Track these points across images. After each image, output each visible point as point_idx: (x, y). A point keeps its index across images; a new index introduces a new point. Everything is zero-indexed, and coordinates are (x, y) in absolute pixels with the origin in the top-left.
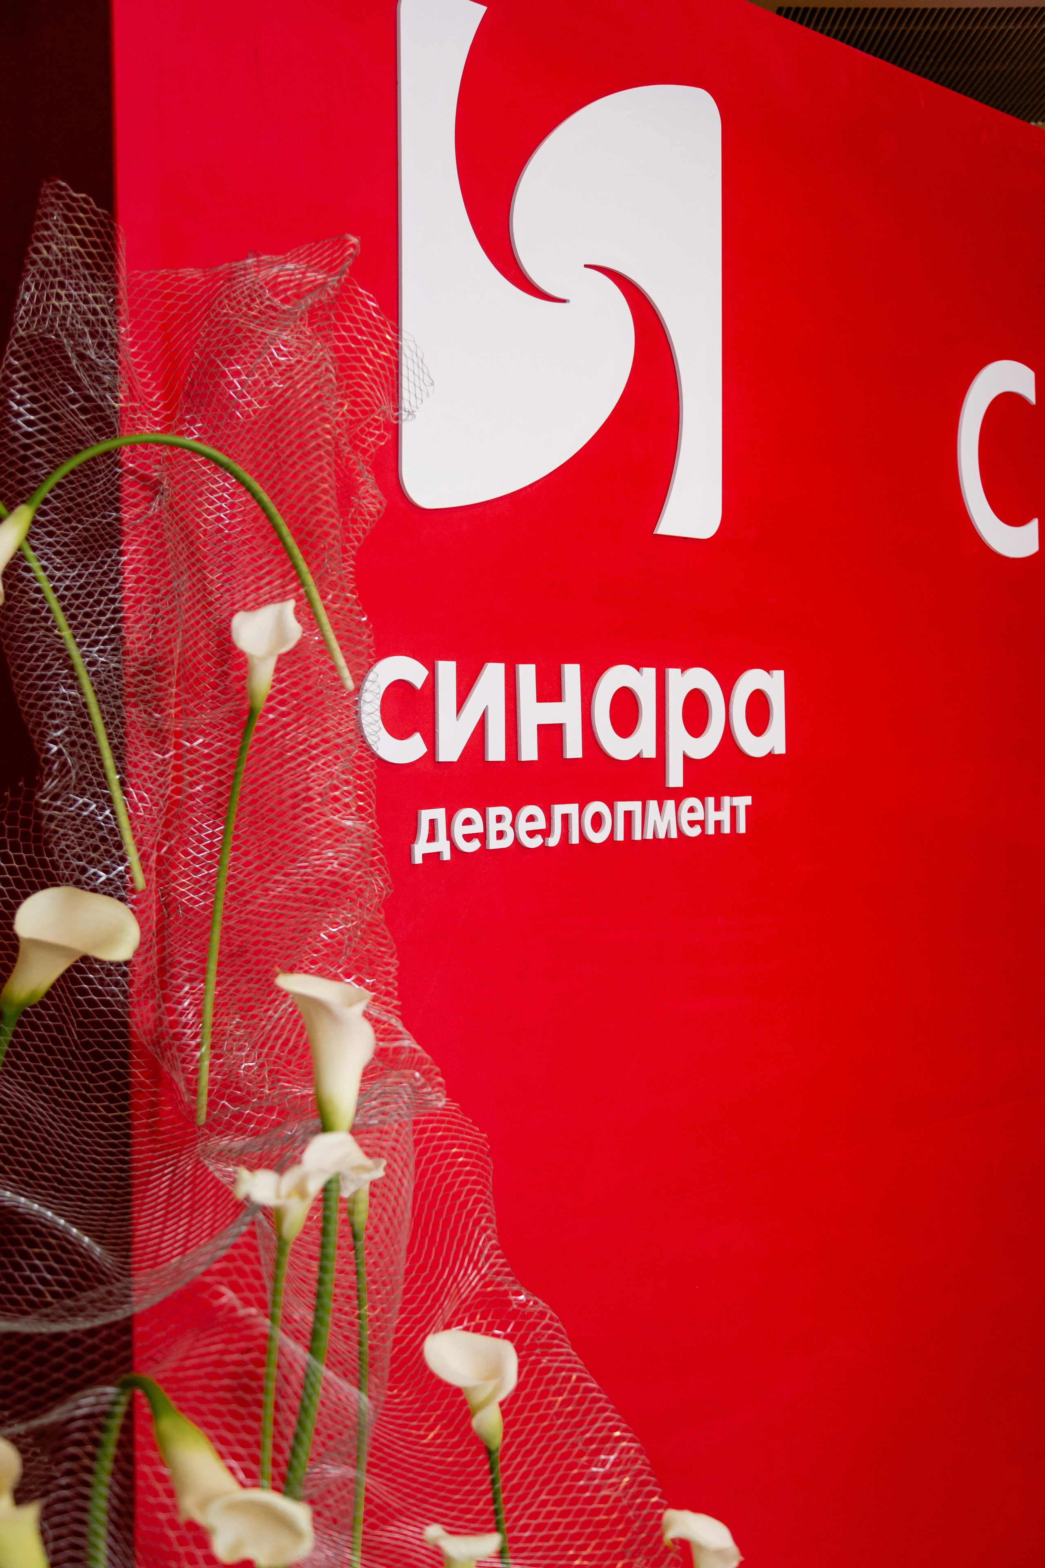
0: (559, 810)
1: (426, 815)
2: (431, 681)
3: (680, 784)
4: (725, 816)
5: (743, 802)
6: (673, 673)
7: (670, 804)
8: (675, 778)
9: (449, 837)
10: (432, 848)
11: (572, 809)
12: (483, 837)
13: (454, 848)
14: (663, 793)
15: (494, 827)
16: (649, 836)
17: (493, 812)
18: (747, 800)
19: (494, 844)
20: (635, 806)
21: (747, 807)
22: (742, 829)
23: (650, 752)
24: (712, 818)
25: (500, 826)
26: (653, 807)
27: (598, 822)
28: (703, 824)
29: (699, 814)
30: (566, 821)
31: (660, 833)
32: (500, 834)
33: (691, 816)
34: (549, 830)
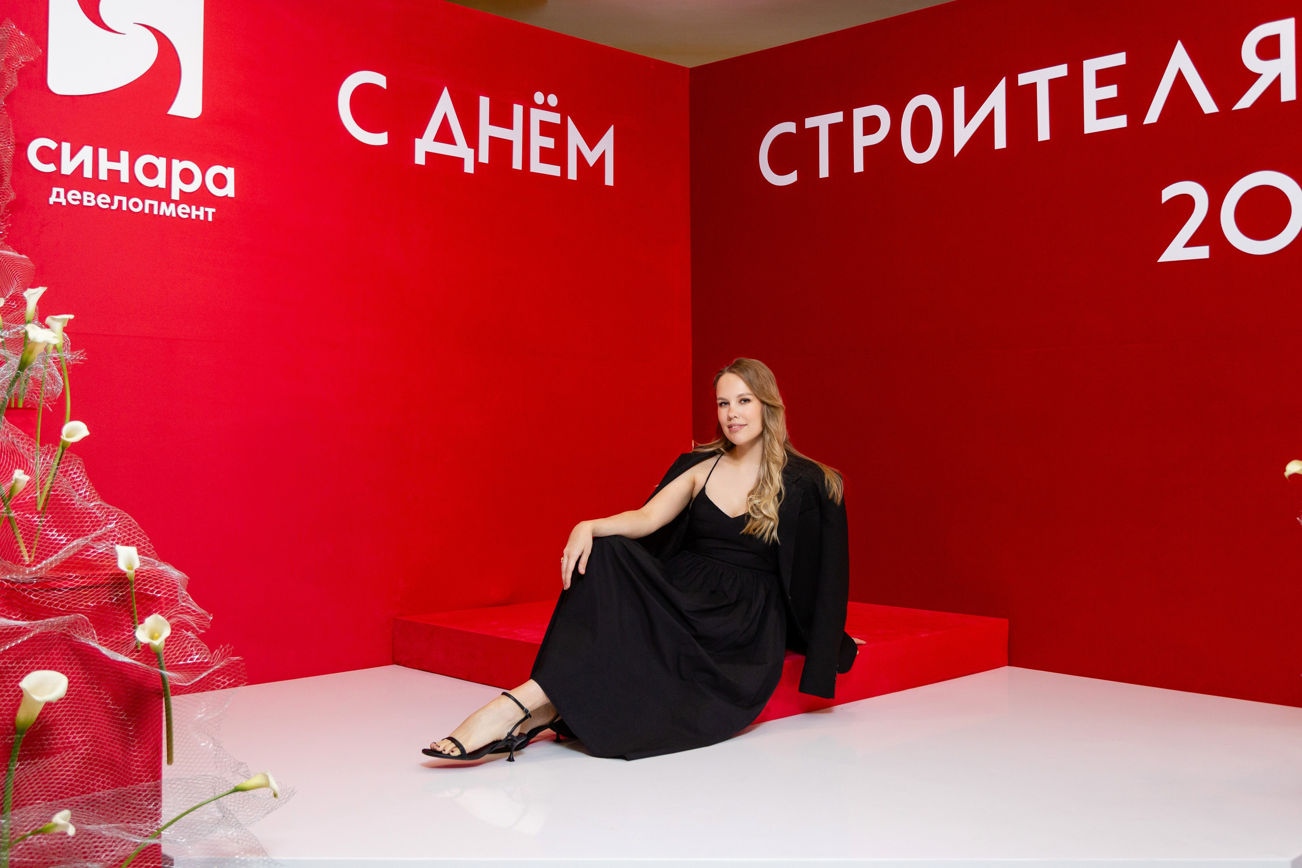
0: (117, 198)
1: (55, 190)
2: (59, 149)
3: (178, 198)
4: (201, 214)
5: (211, 211)
6: (175, 162)
7: (172, 206)
8: (175, 196)
9: (66, 197)
10: (58, 200)
11: (124, 199)
12: (81, 201)
13: (67, 202)
14: (169, 201)
15: (85, 199)
16: (162, 213)
17: (85, 194)
18: (214, 210)
19: (85, 203)
20: (155, 203)
21: (213, 213)
22: (210, 219)
23: (163, 185)
24: (194, 213)
25: (89, 199)
26: (164, 204)
27: (136, 205)
28: (190, 214)
29: (188, 211)
30: (120, 202)
31: (168, 214)
32: (89, 201)
33: (183, 211)
34: (112, 204)
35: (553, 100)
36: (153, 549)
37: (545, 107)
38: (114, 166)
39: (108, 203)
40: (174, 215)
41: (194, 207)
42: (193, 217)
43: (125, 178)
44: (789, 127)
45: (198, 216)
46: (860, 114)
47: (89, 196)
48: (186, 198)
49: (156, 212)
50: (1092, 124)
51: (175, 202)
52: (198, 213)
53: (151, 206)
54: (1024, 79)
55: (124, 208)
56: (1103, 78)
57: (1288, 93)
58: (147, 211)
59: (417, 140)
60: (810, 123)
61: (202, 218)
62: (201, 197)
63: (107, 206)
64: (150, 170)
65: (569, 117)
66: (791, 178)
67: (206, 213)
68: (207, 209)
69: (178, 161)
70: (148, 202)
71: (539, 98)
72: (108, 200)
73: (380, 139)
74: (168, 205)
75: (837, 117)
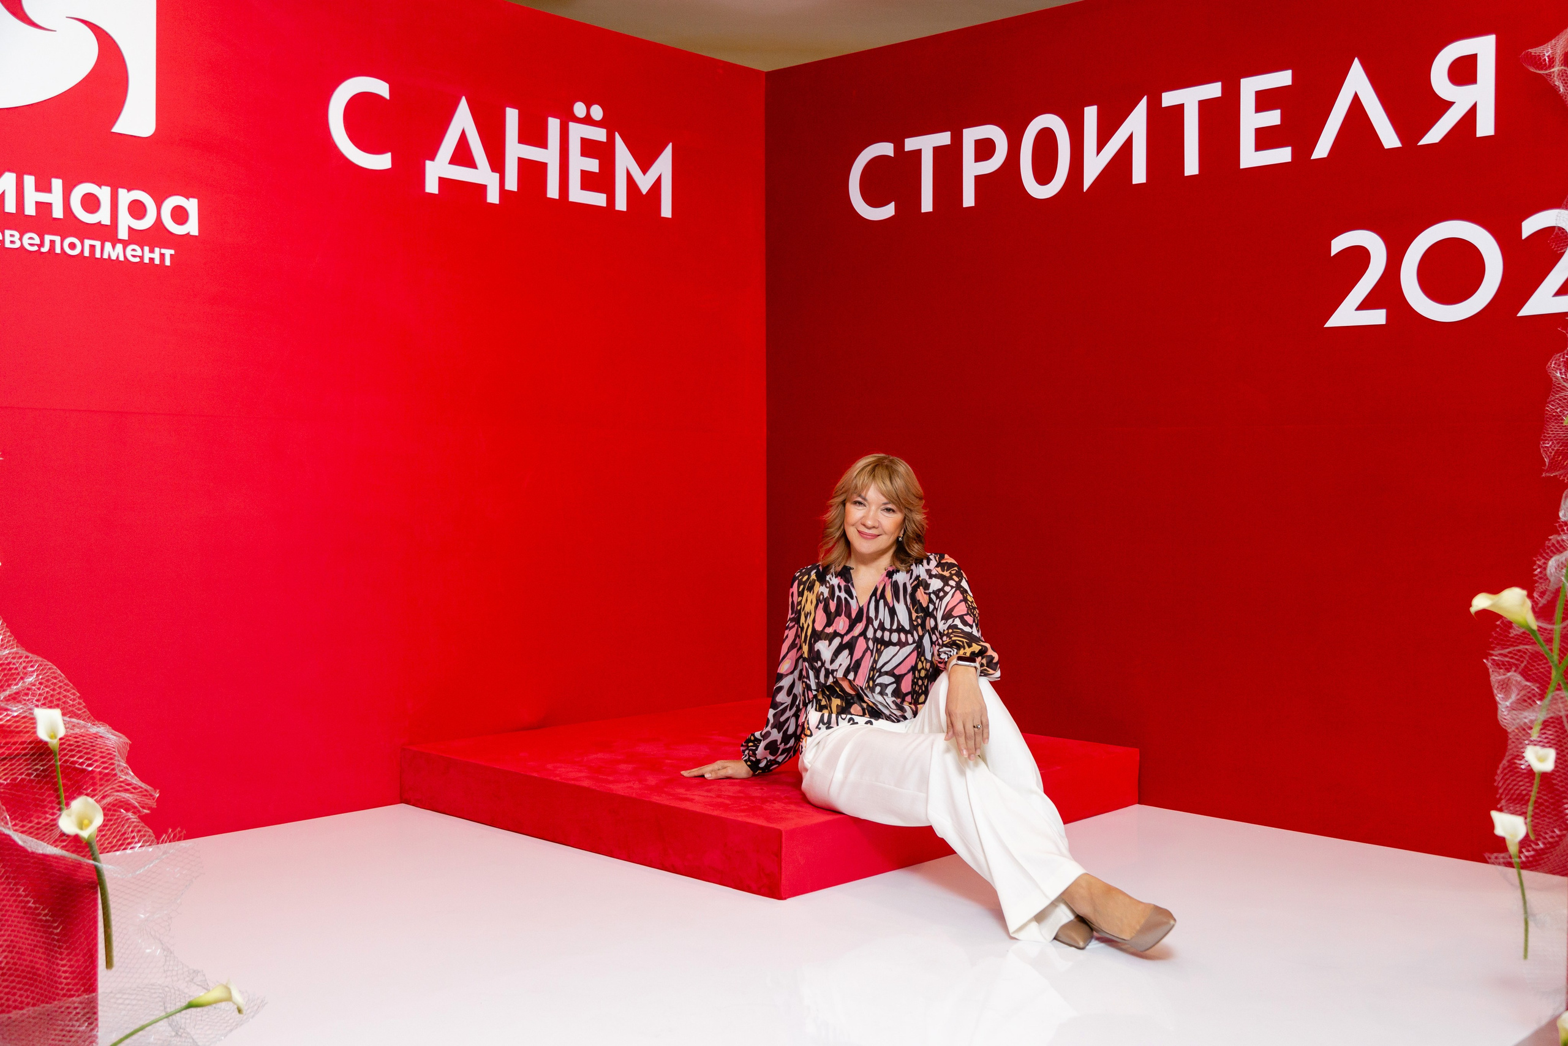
0: (48, 238)
3: (126, 238)
4: (156, 256)
5: (168, 253)
6: (122, 192)
7: (119, 247)
8: (123, 234)
11: (57, 239)
14: (115, 241)
15: (8, 239)
16: (106, 256)
17: (8, 233)
18: (172, 252)
19: (8, 245)
20: (98, 244)
21: (171, 255)
22: (168, 263)
23: (106, 221)
24: (147, 256)
25: (12, 239)
26: (108, 245)
27: (72, 246)
28: (142, 257)
29: (139, 253)
30: (52, 242)
31: (114, 257)
32: (12, 242)
33: (133, 253)
34: (42, 245)
35: (597, 113)
36: (84, 707)
37: (588, 120)
38: (44, 197)
39: (37, 245)
40: (122, 258)
41: (146, 249)
42: (146, 260)
43: (58, 212)
44: (886, 149)
45: (152, 259)
46: (971, 136)
47: (12, 236)
48: (136, 237)
49: (98, 255)
50: (1250, 157)
51: (120, 241)
52: (152, 256)
53: (92, 247)
54: (1169, 99)
55: (58, 250)
56: (1264, 101)
57: (1485, 127)
58: (87, 253)
59: (428, 163)
60: (911, 144)
61: (157, 262)
62: (157, 236)
63: (35, 248)
64: (91, 203)
65: (617, 134)
66: (887, 211)
67: (162, 256)
68: (163, 251)
69: (126, 191)
70: (88, 242)
71: (580, 109)
72: (37, 241)
73: (382, 162)
74: (114, 247)
75: (944, 138)
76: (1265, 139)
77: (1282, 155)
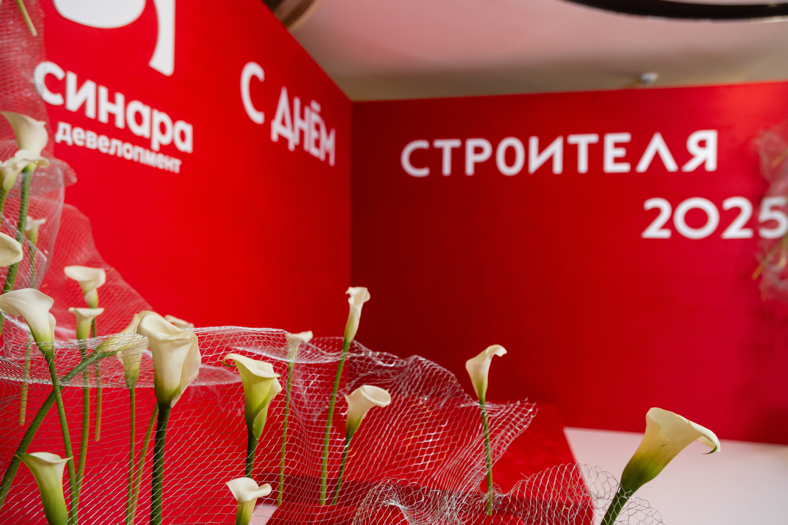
0: (114, 143)
1: (62, 125)
2: (65, 78)
3: (157, 149)
6: (155, 113)
7: (154, 154)
8: (155, 146)
9: (71, 136)
10: (64, 138)
11: (119, 144)
12: (85, 141)
13: (73, 141)
14: (151, 150)
15: (89, 140)
17: (88, 134)
18: (179, 162)
19: (89, 144)
20: (141, 150)
22: (177, 172)
23: (147, 135)
26: (147, 153)
27: (128, 151)
29: (163, 161)
37: (316, 112)
38: (112, 108)
39: (108, 147)
40: (155, 164)
41: (167, 159)
42: (165, 167)
43: (120, 123)
44: (423, 144)
45: (168, 166)
46: (471, 144)
47: (91, 137)
49: (141, 160)
50: (610, 167)
51: (154, 151)
52: (168, 163)
53: (139, 153)
54: (573, 139)
55: (120, 153)
56: (617, 145)
57: (711, 166)
58: (135, 158)
60: (438, 144)
61: (170, 168)
62: (171, 149)
63: (106, 150)
64: (139, 118)
65: (322, 120)
66: (424, 172)
67: (174, 164)
68: (175, 161)
69: (157, 112)
70: (136, 149)
71: (314, 105)
72: (108, 144)
73: (261, 118)
74: (150, 155)
75: (456, 143)
76: (617, 160)
77: (624, 168)
